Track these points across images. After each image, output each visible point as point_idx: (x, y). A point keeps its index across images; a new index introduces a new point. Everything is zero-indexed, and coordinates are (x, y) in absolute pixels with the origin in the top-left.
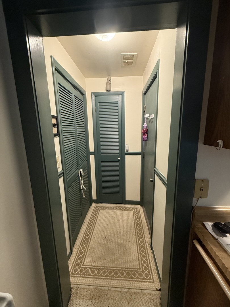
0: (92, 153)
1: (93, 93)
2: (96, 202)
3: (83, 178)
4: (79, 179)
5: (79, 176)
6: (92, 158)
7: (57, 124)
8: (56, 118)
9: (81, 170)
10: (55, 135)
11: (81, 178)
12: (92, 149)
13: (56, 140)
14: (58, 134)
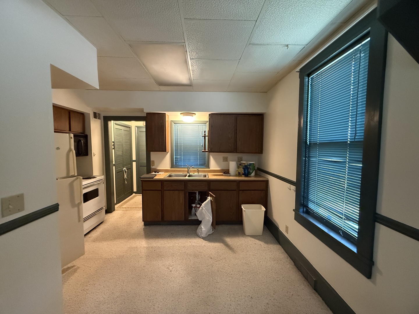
0: (134, 161)
1: (136, 126)
2: (135, 193)
3: (126, 174)
4: (124, 173)
5: (123, 171)
6: (134, 164)
7: (114, 145)
8: (114, 142)
9: (125, 168)
10: (113, 149)
11: (125, 173)
12: (134, 158)
13: (113, 150)
14: (114, 148)
